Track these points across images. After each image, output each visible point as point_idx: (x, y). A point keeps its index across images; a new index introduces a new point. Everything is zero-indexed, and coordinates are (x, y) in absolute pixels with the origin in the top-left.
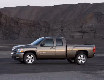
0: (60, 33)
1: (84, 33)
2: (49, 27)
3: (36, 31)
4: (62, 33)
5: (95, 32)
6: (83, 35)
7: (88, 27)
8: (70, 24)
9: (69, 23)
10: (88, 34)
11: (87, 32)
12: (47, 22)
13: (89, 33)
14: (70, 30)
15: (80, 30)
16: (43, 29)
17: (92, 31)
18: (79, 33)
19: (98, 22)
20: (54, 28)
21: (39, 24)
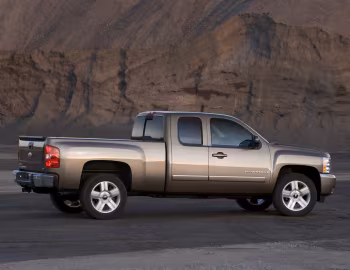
0: (117, 98)
1: (206, 94)
2: (74, 75)
3: (23, 89)
4: (124, 96)
5: (250, 92)
6: (205, 102)
7: (223, 72)
8: (154, 60)
9: (150, 58)
10: (223, 98)
11: (220, 90)
12: (62, 56)
13: (227, 96)
14: (153, 84)
15: (193, 85)
16: (51, 84)
17: (238, 86)
18: (188, 96)
19: (261, 55)
20: (91, 79)
21: (33, 65)
